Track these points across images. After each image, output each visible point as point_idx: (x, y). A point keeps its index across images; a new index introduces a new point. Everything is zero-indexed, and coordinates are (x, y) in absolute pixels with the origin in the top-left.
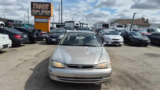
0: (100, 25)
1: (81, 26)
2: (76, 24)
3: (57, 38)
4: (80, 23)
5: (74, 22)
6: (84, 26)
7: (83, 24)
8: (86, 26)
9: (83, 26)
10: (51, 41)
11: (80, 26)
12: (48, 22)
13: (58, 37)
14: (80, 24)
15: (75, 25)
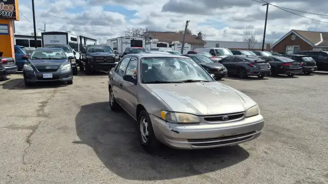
0: (126, 43)
1: (83, 42)
2: (71, 38)
3: (55, 70)
4: (81, 37)
5: (66, 34)
6: (89, 43)
7: (86, 39)
8: (92, 43)
9: (87, 44)
10: (41, 78)
11: (79, 42)
12: (8, 34)
13: (57, 69)
14: (79, 39)
15: (69, 40)
